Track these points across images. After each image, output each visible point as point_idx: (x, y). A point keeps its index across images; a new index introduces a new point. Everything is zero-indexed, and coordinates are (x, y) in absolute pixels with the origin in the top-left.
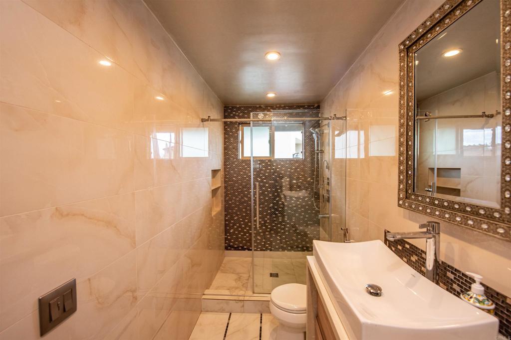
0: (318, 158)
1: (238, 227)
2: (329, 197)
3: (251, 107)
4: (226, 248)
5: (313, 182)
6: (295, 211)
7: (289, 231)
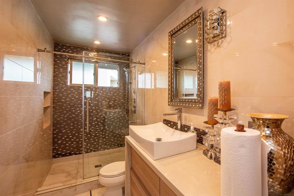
0: (128, 87)
1: (66, 138)
2: (135, 110)
3: (79, 48)
4: (54, 157)
5: (125, 102)
6: (113, 122)
7: (108, 136)
